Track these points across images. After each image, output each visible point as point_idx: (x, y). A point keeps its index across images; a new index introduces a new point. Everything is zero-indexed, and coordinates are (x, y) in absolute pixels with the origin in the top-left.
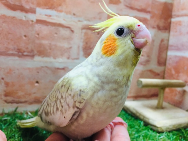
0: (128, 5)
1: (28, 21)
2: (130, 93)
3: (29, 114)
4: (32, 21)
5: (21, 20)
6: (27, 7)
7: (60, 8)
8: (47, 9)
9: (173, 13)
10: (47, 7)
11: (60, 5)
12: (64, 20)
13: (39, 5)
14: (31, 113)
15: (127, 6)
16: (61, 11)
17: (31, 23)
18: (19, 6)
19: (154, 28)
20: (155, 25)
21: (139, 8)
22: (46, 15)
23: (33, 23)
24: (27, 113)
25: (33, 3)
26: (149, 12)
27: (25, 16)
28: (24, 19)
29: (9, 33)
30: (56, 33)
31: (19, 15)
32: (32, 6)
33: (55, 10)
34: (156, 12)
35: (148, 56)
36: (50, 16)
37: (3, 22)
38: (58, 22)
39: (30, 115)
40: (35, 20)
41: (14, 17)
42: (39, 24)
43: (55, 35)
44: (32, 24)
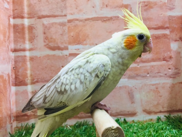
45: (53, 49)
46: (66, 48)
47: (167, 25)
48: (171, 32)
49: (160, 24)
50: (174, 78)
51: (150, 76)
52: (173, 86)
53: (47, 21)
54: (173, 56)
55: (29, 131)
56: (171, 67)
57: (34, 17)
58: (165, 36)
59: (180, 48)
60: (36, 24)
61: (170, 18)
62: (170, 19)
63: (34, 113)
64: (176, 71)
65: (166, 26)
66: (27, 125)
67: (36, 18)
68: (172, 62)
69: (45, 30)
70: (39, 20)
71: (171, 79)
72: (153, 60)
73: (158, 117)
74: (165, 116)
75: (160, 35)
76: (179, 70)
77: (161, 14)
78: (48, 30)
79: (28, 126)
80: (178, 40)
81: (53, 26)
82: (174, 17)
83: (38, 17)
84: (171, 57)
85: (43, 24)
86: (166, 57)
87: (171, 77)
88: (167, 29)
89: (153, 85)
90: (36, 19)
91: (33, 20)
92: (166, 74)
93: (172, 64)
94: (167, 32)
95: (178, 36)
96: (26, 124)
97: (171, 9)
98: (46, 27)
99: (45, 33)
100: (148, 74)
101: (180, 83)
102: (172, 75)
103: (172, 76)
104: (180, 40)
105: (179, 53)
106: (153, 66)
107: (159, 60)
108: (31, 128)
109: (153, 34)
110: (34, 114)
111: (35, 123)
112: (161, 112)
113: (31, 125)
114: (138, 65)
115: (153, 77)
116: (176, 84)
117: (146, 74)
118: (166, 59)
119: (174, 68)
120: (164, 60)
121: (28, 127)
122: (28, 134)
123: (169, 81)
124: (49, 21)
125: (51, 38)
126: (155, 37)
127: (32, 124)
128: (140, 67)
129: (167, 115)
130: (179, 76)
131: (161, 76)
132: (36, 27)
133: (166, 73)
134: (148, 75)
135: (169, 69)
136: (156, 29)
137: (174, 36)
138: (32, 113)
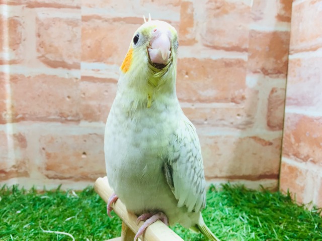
0: (209, 44)
1: (71, 79)
2: (221, 171)
3: (74, 193)
4: (77, 79)
5: (63, 79)
6: (70, 62)
7: (110, 59)
8: (94, 62)
9: (291, 47)
10: (94, 60)
11: (110, 56)
12: (116, 73)
13: (84, 58)
14: (77, 192)
15: (208, 46)
16: (112, 63)
17: (75, 81)
18: (61, 62)
19: (255, 72)
20: (258, 67)
21: (227, 46)
22: (93, 70)
23: (78, 80)
24: (71, 193)
25: (76, 57)
26: (246, 50)
27: (68, 74)
28: (67, 76)
29: (50, 95)
30: (106, 91)
31: (60, 72)
32: (76, 60)
33: (105, 63)
34: (259, 48)
35: (249, 116)
36: (99, 70)
37: (43, 82)
38: (109, 77)
39: (73, 195)
40: (79, 78)
41: (55, 76)
42: (85, 82)
43: (106, 94)
44: (77, 82)
45: (53, 65)
46: (77, 67)
47: (246, 46)
48: (251, 57)
49: (235, 42)
50: (243, 129)
51: (209, 124)
52: (240, 141)
53: (43, 14)
54: (246, 96)
55: (7, 197)
56: (241, 112)
57: (20, 4)
58: (240, 63)
59: (259, 84)
60: (23, 16)
61: (253, 34)
62: (252, 36)
63: (16, 169)
64: (247, 119)
65: (244, 47)
66: (4, 187)
67: (25, 5)
68: (244, 105)
69: (39, 29)
70: (29, 9)
71: (239, 130)
72: (217, 100)
73: (212, 184)
74: (221, 184)
75: (233, 61)
76: (253, 118)
77: (240, 26)
78: (46, 29)
79: (6, 188)
80: (259, 72)
81: (54, 24)
82: (259, 33)
83: (27, 3)
84: (243, 98)
85: (37, 19)
86: (236, 97)
87: (238, 128)
88: (244, 52)
89: (211, 138)
90: (23, 8)
91: (19, 7)
92: (232, 123)
93: (243, 108)
94: (244, 57)
95: (260, 65)
96: (2, 186)
97: (256, 19)
98: (42, 24)
99: (39, 36)
100: (206, 120)
101: (250, 137)
102: (241, 124)
103: (241, 127)
104: (262, 72)
105: (257, 92)
106: (214, 109)
107: (225, 100)
108: (11, 193)
109: (222, 59)
110: (17, 171)
111: (18, 185)
112: (216, 177)
113: (12, 188)
114: (193, 105)
115: (213, 126)
116: (244, 139)
117: (202, 120)
118: (235, 100)
119: (245, 115)
120: (233, 100)
121: (6, 190)
122: (6, 202)
123: (236, 134)
124: (48, 14)
125: (50, 46)
126: (224, 64)
127: (14, 186)
128: (196, 108)
129: (224, 182)
130: (250, 127)
131: (224, 125)
132: (24, 23)
133: (232, 120)
134: (206, 122)
135: (239, 115)
136: (227, 49)
137: (254, 64)
138: (13, 169)
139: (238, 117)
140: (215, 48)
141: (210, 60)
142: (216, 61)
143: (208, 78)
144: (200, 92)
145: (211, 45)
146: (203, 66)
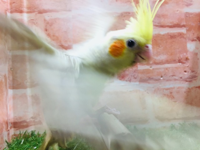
0: (157, 24)
2: (177, 114)
6: (66, 45)
19: (193, 40)
20: (195, 37)
21: (170, 25)
26: (184, 26)
32: (69, 44)
34: (193, 24)
35: (193, 71)
47: (184, 23)
48: (187, 31)
49: (176, 22)
50: (190, 81)
51: (164, 79)
52: (189, 91)
53: (49, 16)
54: (189, 58)
55: (28, 139)
56: (187, 69)
57: (34, 12)
58: (181, 35)
59: (197, 48)
60: (36, 19)
61: (187, 15)
62: (187, 17)
63: (34, 120)
64: (192, 74)
65: (182, 24)
66: (26, 132)
67: (37, 13)
68: (188, 64)
69: (46, 26)
70: (40, 15)
71: (187, 83)
72: (168, 62)
73: (172, 124)
75: (176, 34)
76: (196, 73)
77: (177, 11)
78: (51, 26)
79: (27, 133)
80: (196, 40)
81: (55, 22)
82: (192, 14)
83: (38, 11)
84: (187, 59)
85: (45, 20)
86: (182, 59)
87: (187, 81)
88: (183, 27)
89: (167, 89)
90: (36, 14)
91: (33, 14)
92: (181, 78)
93: (188, 66)
94: (183, 30)
95: (196, 35)
96: (24, 132)
97: (188, 5)
98: (48, 23)
99: (46, 30)
100: (162, 77)
101: (196, 87)
102: (188, 78)
103: (188, 80)
104: (198, 40)
105: (196, 54)
106: (167, 69)
107: (174, 61)
108: (30, 136)
109: (168, 33)
111: (35, 131)
112: (175, 119)
113: (31, 133)
114: (151, 67)
115: (167, 80)
116: (192, 88)
117: (159, 77)
118: (181, 61)
119: (190, 71)
120: (180, 61)
121: (27, 135)
122: (27, 142)
123: (185, 85)
124: (51, 16)
125: (54, 36)
126: (169, 37)
127: (32, 131)
128: (153, 69)
130: (195, 80)
131: (176, 80)
132: (37, 23)
133: (181, 76)
134: (162, 78)
135: (185, 72)
136: (171, 27)
137: (191, 35)
138: (32, 120)
139: (185, 73)
140: (162, 26)
141: (160, 35)
142: (164, 35)
143: (159, 47)
144: (155, 58)
145: (159, 25)
146: (155, 40)
